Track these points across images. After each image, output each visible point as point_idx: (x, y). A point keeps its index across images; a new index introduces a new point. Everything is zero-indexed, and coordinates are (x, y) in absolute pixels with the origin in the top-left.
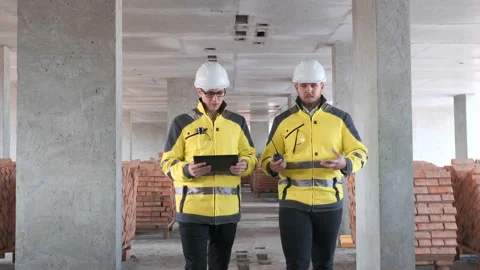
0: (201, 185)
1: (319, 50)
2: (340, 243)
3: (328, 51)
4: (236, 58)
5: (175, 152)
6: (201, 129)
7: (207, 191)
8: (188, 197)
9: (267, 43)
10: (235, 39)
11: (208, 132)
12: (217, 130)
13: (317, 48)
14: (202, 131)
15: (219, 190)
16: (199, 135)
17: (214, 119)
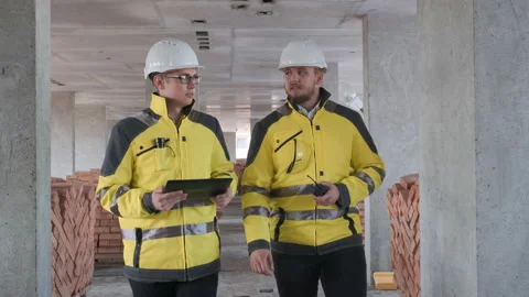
0: (162, 224)
1: (344, 24)
2: (373, 283)
3: (358, 26)
4: (234, 36)
5: (121, 176)
6: (160, 140)
7: (173, 232)
8: (144, 245)
9: (276, 14)
10: (233, 7)
11: (171, 144)
12: (184, 139)
13: (343, 21)
14: (160, 143)
15: (191, 229)
16: (158, 149)
17: (178, 123)
